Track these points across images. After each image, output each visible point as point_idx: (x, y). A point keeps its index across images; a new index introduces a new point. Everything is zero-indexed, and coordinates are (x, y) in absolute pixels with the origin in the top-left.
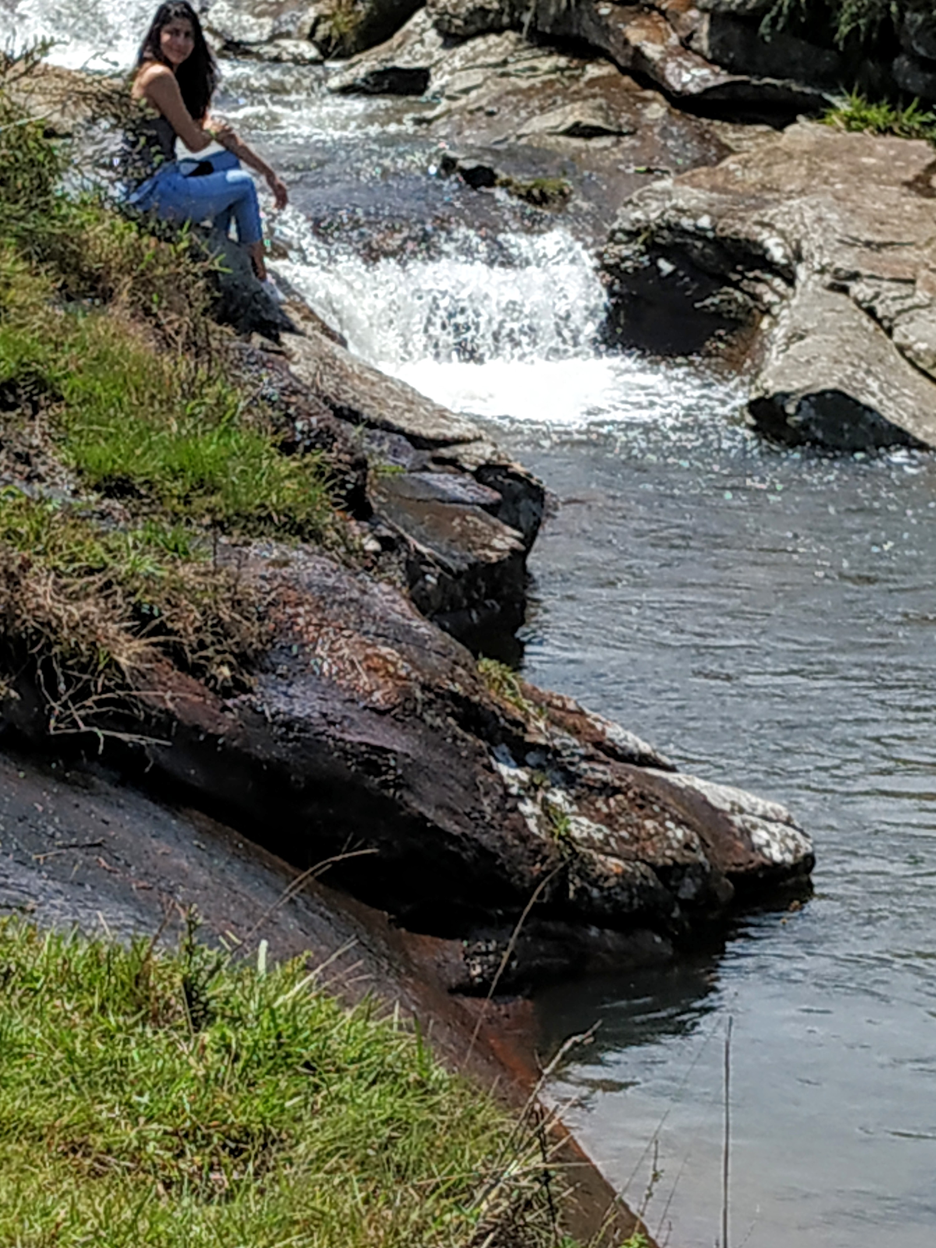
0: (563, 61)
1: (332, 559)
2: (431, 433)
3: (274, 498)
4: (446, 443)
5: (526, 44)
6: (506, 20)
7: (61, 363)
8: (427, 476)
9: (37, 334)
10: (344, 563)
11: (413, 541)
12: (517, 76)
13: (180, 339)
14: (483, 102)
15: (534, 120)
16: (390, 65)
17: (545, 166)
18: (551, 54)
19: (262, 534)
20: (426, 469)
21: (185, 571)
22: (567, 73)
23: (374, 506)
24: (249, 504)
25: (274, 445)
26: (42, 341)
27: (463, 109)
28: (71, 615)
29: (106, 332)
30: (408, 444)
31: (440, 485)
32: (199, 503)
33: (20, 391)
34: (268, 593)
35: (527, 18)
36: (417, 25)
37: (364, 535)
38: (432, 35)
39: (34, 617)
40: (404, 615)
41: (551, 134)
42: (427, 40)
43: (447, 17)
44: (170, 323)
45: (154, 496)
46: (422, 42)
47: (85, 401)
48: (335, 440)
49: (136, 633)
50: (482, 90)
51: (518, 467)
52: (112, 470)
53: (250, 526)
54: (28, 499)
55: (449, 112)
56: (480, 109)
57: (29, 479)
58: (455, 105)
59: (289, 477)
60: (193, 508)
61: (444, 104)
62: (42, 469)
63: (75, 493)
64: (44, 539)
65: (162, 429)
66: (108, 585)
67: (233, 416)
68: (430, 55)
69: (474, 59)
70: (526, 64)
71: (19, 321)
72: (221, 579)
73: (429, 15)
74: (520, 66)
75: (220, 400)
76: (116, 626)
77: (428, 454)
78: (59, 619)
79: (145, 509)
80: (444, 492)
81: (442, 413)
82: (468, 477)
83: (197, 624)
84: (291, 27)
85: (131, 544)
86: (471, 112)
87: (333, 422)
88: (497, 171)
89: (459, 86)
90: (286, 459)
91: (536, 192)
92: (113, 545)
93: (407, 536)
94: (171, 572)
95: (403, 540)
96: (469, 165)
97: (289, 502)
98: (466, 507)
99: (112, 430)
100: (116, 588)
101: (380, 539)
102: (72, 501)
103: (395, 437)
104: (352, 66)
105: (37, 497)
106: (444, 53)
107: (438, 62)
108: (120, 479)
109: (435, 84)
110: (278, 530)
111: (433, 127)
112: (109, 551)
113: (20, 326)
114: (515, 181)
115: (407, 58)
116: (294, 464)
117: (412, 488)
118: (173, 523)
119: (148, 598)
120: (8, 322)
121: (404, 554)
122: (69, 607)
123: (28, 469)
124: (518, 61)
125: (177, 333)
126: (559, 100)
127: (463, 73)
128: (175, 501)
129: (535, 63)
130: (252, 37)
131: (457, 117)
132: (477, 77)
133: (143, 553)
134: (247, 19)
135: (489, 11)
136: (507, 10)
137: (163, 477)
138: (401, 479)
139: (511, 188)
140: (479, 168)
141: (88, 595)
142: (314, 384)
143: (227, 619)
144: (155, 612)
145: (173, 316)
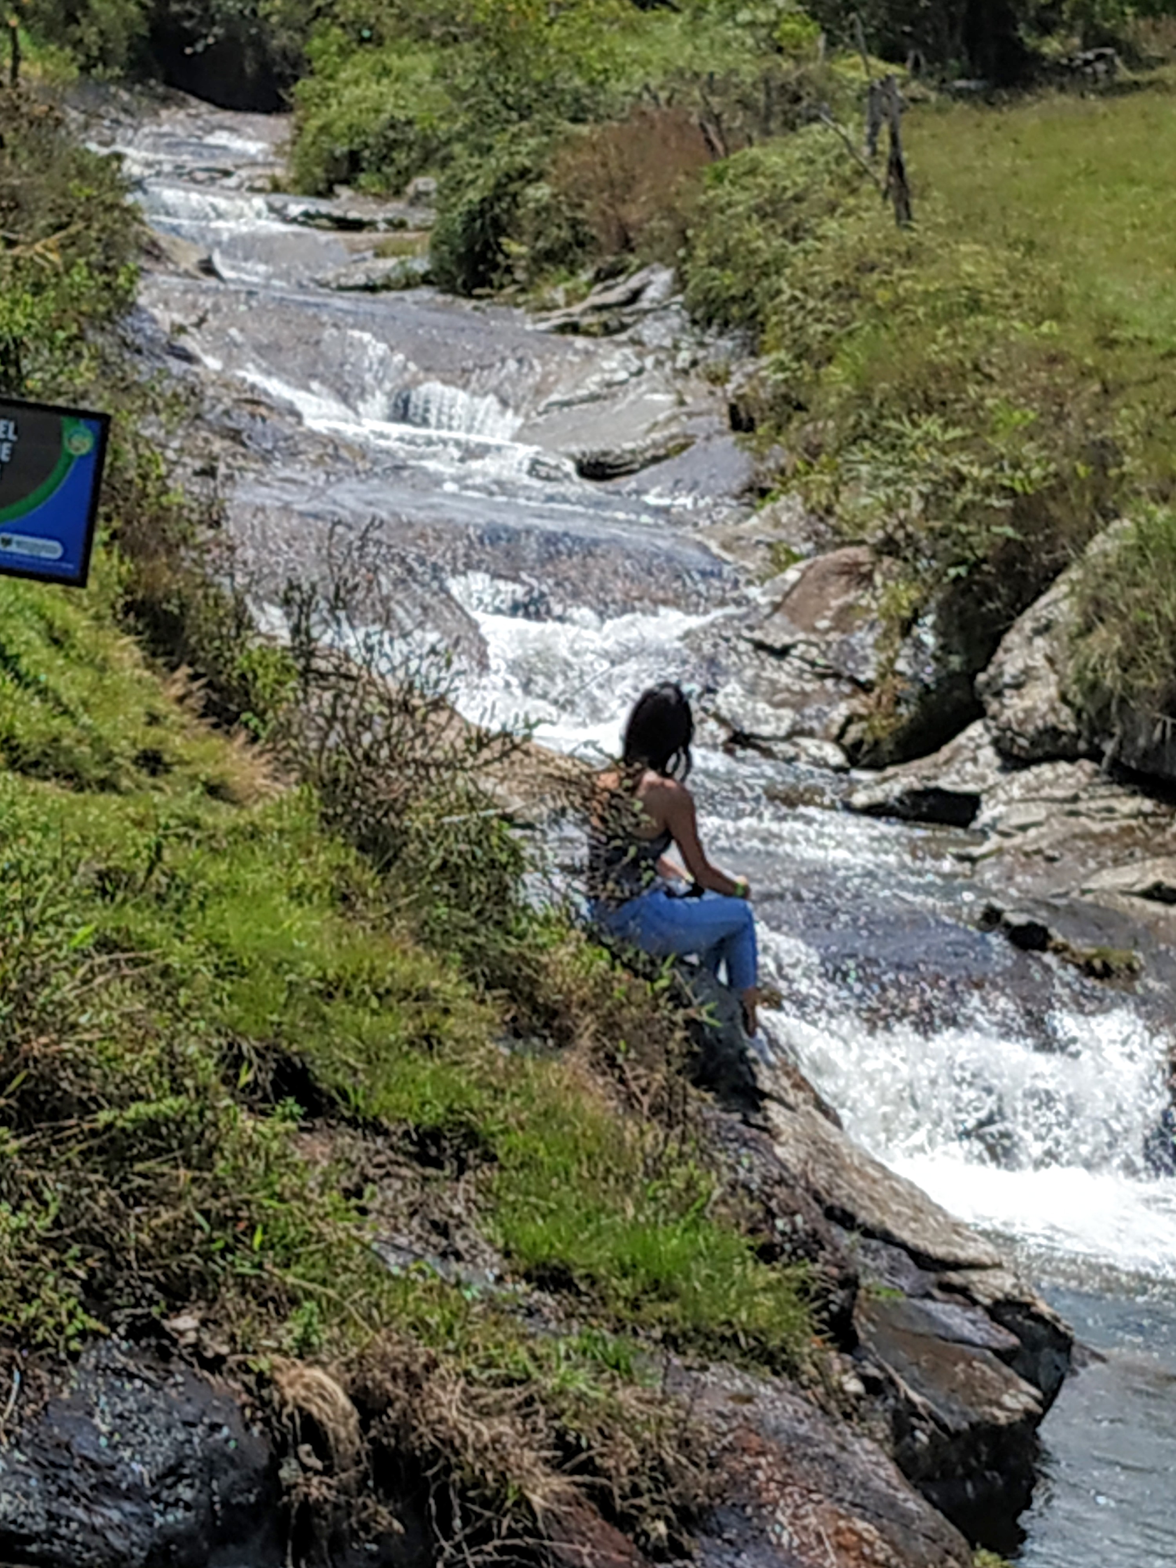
0: (1148, 805)
1: (807, 1400)
2: (939, 1251)
3: (744, 1316)
4: (957, 1266)
5: (1105, 778)
6: (1082, 746)
7: (501, 1115)
8: (929, 1305)
9: (474, 1076)
10: (822, 1407)
11: (903, 1385)
12: (1088, 816)
13: (646, 1100)
14: (1044, 844)
15: (1104, 873)
16: (932, 784)
17: (1111, 931)
18: (1134, 794)
19: (723, 1358)
20: (929, 1296)
21: (625, 1395)
22: (1151, 820)
23: (862, 1335)
24: (712, 1318)
25: (750, 1248)
26: (481, 1084)
27: (1018, 848)
28: (479, 1434)
29: (559, 1082)
30: (910, 1262)
31: (944, 1318)
32: (652, 1309)
33: (445, 1144)
34: (724, 1435)
35: (1109, 747)
36: (971, 739)
37: (845, 1371)
38: (988, 754)
39: (434, 1430)
40: (888, 1483)
41: (1124, 893)
42: (981, 759)
43: (1009, 734)
44: (636, 1078)
45: (595, 1295)
46: (975, 760)
47: (523, 1165)
48: (823, 1248)
49: (556, 1466)
50: (1044, 829)
51: (1043, 1307)
52: (549, 1256)
53: (710, 1346)
54: (443, 1281)
55: (1000, 852)
56: (1039, 852)
57: (444, 1255)
58: (1007, 843)
59: (764, 1290)
60: (643, 1315)
61: (994, 841)
62: (461, 1245)
63: (499, 1279)
64: (457, 1334)
65: (615, 1212)
66: (529, 1401)
67: (704, 1206)
68: (983, 778)
69: (1037, 790)
70: (1102, 803)
71: (455, 1058)
72: (668, 1411)
73: (987, 729)
74: (1093, 805)
75: (691, 1185)
76: (533, 1454)
77: (932, 1276)
78: (464, 1437)
79: (583, 1310)
80: (947, 1327)
81: (956, 1227)
82: (980, 1311)
83: (633, 1464)
84: (815, 724)
85: (562, 1353)
86: (1027, 854)
87: (822, 1226)
88: (1052, 931)
89: (1016, 820)
90: (763, 1266)
91: (1097, 964)
92: (541, 1351)
93: (897, 1377)
94: (609, 1395)
95: (892, 1382)
96: (1018, 919)
97: (762, 1323)
98: (975, 1350)
99: (553, 1206)
100: (538, 1406)
101: (865, 1379)
102: (495, 1289)
103: (895, 1251)
104: (885, 780)
105: (453, 1280)
106: (1001, 778)
107: (991, 788)
108: (556, 1268)
109: (986, 814)
110: (744, 1355)
111: (979, 866)
112: (534, 1357)
113: (456, 1063)
114: (1073, 946)
115: (955, 777)
116: (773, 1276)
117: (910, 1318)
118: (615, 1331)
119: (576, 1424)
120: (440, 1056)
121: (891, 1401)
122: (477, 1424)
123: (444, 1242)
124: (1092, 798)
125: (644, 1091)
126: (1138, 853)
127: (1022, 806)
128: (620, 1304)
129: (1114, 803)
130: (766, 730)
131: (1008, 859)
132: (1038, 812)
133: (576, 1367)
134: (763, 708)
135: (1063, 733)
136: (1085, 733)
137: (609, 1272)
138: (896, 1305)
139: (1067, 955)
140: (1031, 926)
141: (502, 1412)
142: (804, 1174)
143: (670, 1461)
144: (584, 1443)
145: (641, 1071)
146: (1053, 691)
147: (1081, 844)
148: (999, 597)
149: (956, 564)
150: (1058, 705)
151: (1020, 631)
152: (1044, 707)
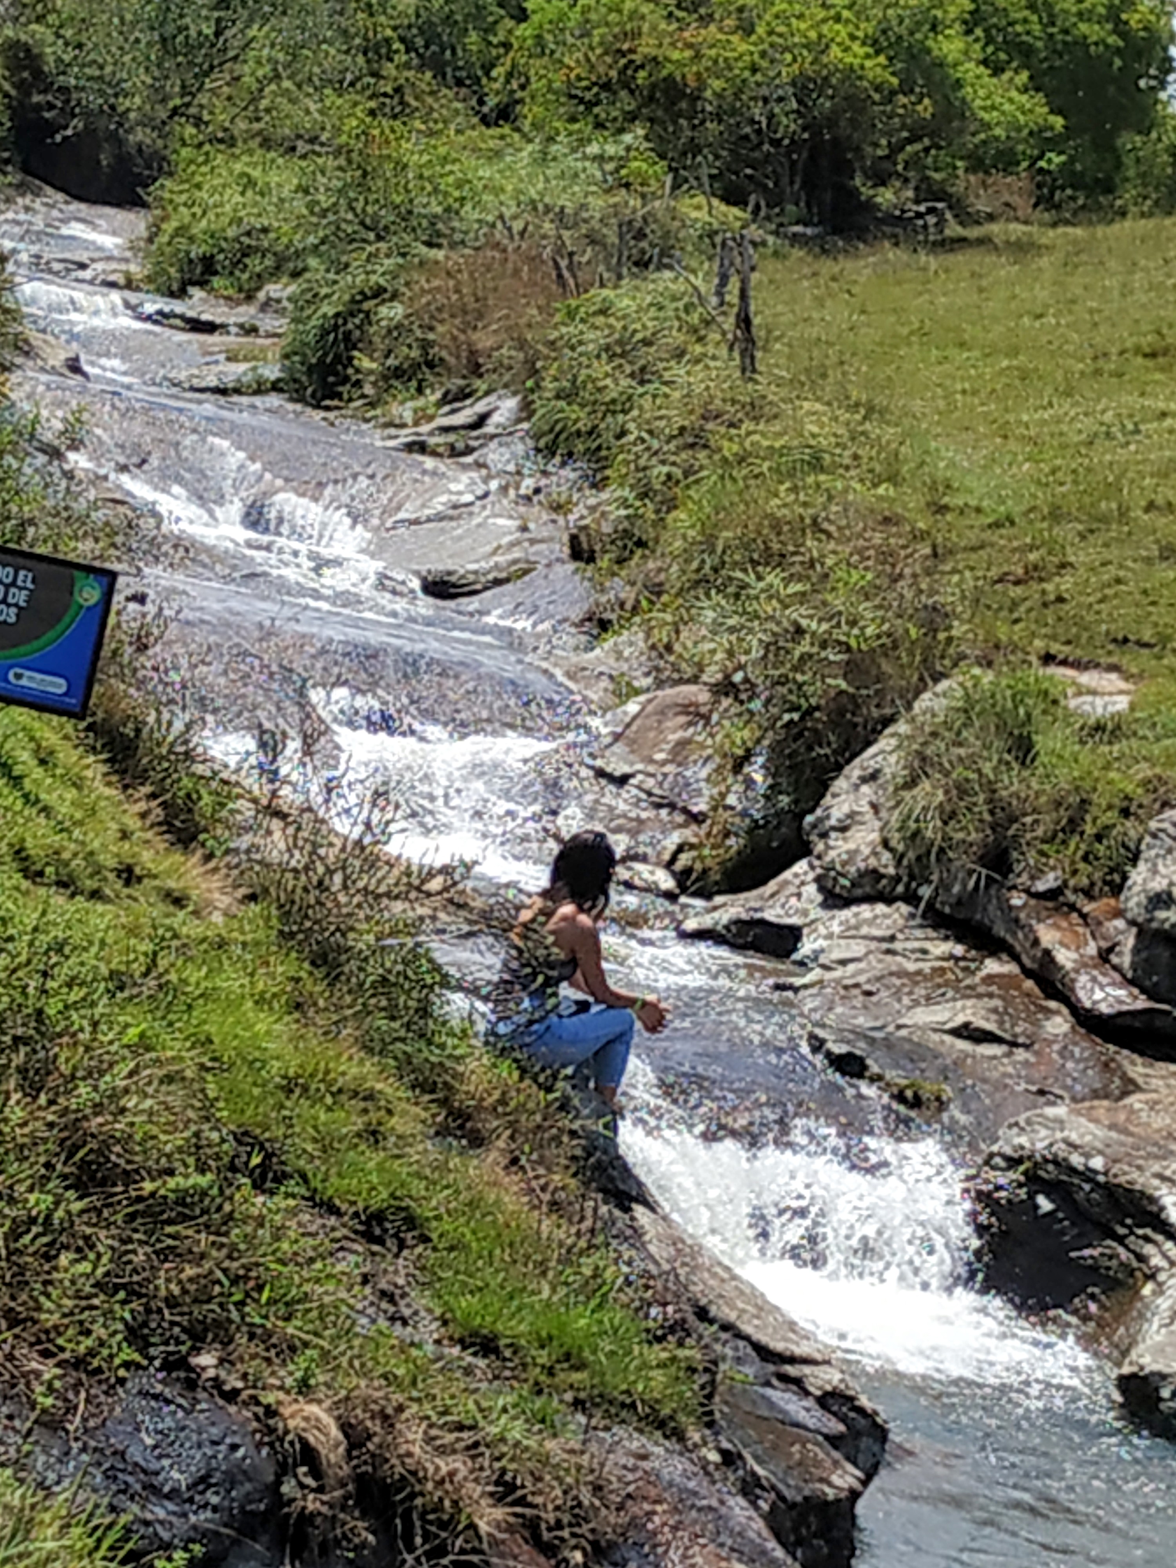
0: (959, 949)
5: (920, 921)
6: (900, 889)
12: (904, 956)
15: (918, 1010)
18: (946, 938)
19: (623, 1421)
21: (552, 1445)
22: (961, 964)
24: (615, 1387)
28: (437, 1469)
32: (563, 1377)
33: (388, 1225)
34: (628, 1484)
35: (926, 893)
38: (811, 890)
39: (403, 1463)
43: (832, 873)
44: (537, 1177)
45: (517, 1361)
46: (799, 896)
47: (452, 1247)
49: (498, 1499)
52: (480, 1326)
53: (613, 1410)
57: (392, 1320)
59: (658, 1366)
60: (557, 1380)
62: (406, 1312)
64: (420, 1385)
65: (533, 1293)
66: (476, 1445)
68: (806, 913)
69: (856, 928)
70: (916, 945)
71: (397, 1152)
73: (812, 867)
74: (908, 945)
75: (597, 1273)
76: (480, 1488)
78: (425, 1470)
79: (508, 1373)
83: (558, 1502)
85: (500, 1407)
92: (484, 1404)
94: (540, 1444)
99: (480, 1284)
100: (482, 1449)
106: (823, 914)
107: (813, 922)
108: (485, 1337)
109: (807, 947)
110: (640, 1420)
112: (480, 1409)
119: (514, 1466)
122: (437, 1460)
124: (907, 939)
125: (543, 1190)
129: (928, 946)
132: (858, 949)
133: (513, 1418)
135: (883, 876)
136: (904, 880)
141: (454, 1452)
143: (586, 1503)
144: (519, 1482)
145: (541, 1171)
146: (875, 836)
147: (898, 982)
148: (829, 744)
149: (789, 711)
150: (879, 849)
151: (848, 778)
152: (866, 851)
